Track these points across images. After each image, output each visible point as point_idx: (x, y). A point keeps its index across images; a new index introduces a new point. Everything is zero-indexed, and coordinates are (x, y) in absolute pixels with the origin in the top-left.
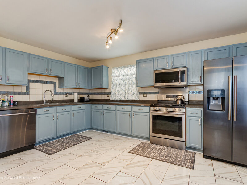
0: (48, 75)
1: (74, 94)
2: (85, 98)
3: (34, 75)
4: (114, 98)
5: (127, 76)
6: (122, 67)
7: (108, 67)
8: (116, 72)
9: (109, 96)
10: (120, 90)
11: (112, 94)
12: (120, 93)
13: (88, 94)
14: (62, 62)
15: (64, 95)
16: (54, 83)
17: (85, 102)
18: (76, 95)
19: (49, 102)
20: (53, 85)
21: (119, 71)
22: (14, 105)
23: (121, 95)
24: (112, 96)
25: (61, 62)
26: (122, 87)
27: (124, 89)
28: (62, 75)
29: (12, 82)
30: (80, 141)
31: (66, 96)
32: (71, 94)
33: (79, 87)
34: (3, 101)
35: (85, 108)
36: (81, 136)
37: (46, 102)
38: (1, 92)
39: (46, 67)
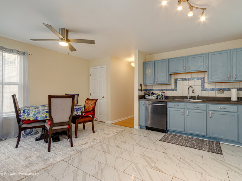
15: (216, 92)
16: (202, 79)
18: (234, 91)
19: (193, 98)
28: (204, 69)
29: (159, 83)
30: (199, 147)
31: (219, 92)
32: (229, 89)
33: (236, 80)
34: (159, 95)
35: (236, 111)
36: (217, 146)
37: (190, 98)
38: (160, 89)
39: (185, 65)
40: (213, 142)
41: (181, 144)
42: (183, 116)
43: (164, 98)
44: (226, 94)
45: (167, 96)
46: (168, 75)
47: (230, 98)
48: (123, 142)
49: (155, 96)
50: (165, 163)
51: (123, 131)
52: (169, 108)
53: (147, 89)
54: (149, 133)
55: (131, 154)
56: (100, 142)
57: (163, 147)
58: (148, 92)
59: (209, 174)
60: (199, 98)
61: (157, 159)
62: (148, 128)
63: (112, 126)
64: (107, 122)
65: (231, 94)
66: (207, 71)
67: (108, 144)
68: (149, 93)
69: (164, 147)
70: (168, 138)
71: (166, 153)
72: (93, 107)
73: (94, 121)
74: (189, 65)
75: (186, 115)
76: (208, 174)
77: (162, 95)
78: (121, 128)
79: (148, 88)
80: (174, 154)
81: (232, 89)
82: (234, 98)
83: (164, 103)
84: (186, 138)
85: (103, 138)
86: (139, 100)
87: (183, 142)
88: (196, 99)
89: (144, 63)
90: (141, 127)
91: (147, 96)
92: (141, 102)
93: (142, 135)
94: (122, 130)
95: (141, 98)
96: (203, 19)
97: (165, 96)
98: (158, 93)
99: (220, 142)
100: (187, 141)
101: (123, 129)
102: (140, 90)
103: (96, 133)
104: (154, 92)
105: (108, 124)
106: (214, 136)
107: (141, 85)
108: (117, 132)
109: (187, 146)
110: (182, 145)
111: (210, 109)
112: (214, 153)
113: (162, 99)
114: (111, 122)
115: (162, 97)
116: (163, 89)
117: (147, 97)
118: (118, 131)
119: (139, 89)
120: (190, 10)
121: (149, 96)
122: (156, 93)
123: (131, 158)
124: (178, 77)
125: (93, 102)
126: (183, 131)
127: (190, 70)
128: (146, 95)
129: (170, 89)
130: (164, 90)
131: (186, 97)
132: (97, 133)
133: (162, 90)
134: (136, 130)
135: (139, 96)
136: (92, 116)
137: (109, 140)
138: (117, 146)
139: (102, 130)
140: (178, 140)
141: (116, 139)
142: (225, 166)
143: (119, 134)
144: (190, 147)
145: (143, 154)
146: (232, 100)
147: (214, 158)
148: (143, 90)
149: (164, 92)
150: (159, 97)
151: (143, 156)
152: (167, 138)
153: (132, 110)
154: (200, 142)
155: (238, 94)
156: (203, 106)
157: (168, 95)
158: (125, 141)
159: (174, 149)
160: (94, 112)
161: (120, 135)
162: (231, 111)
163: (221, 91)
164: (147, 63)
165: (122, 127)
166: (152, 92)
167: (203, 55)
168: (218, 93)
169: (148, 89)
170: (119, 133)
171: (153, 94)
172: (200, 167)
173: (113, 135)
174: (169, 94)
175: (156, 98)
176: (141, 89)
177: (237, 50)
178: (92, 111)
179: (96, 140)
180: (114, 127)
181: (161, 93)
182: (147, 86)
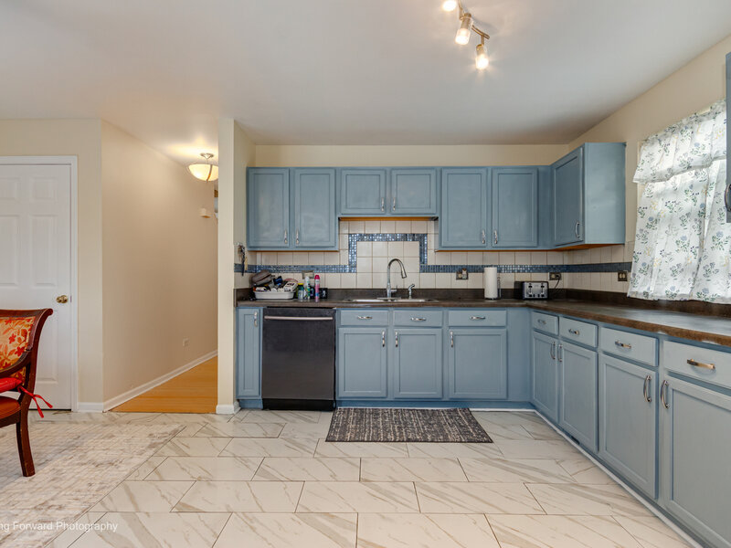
0: (388, 215)
1: (483, 272)
2: (527, 285)
3: (351, 222)
4: (645, 289)
5: (708, 166)
6: (684, 121)
7: (625, 145)
8: (657, 156)
9: (625, 280)
10: (672, 247)
11: (637, 267)
12: (674, 263)
13: (556, 271)
14: (432, 168)
15: (454, 275)
16: (421, 238)
17: (527, 299)
18: (491, 273)
19: (401, 293)
20: (417, 243)
21: (672, 148)
22: (321, 298)
23: (674, 273)
24: (640, 281)
25: (426, 172)
26: (686, 233)
27: (695, 242)
28: (430, 211)
29: (305, 245)
30: (438, 435)
31: (460, 276)
32: (480, 269)
33: (498, 245)
34: (300, 287)
35: (504, 324)
36: (469, 421)
37: (393, 295)
38: (302, 267)
39: (382, 195)
40: (455, 410)
41: (390, 437)
42: (384, 349)
43: (317, 297)
44: (472, 282)
45: (326, 289)
46: (334, 220)
47: (482, 291)
48: (200, 479)
49: (291, 288)
50: (383, 517)
51: (175, 433)
52: (343, 326)
53: (258, 264)
54: (281, 421)
55: (255, 525)
56: (85, 511)
57: (347, 462)
58: (265, 275)
59: (500, 509)
60: (417, 293)
61: (352, 511)
62: (270, 404)
63: (113, 420)
64: (81, 407)
65: (484, 280)
66: (436, 219)
67: (131, 508)
68: (269, 279)
69: (349, 459)
70: (345, 425)
71: (366, 481)
72: (20, 351)
73: (30, 413)
74: (394, 195)
75: (391, 346)
76: (498, 512)
77: (311, 287)
78: (164, 424)
79: (261, 260)
80: (391, 478)
81: (486, 268)
82: (491, 292)
83: (327, 311)
84: (394, 416)
85: (95, 488)
86: (236, 306)
87: (394, 431)
88: (408, 298)
89: (251, 173)
90: (242, 404)
91: (262, 289)
92: (242, 311)
93: (259, 432)
94: (170, 429)
95: (245, 296)
96: (482, 62)
97: (321, 290)
98: (297, 277)
99: (471, 409)
100: (400, 423)
101: (176, 426)
102: (240, 268)
103: (41, 473)
104: (285, 276)
105: (89, 414)
106: (459, 395)
107: (241, 250)
108: (151, 446)
109: (409, 440)
110: (395, 439)
111: (450, 325)
112: (474, 442)
113: (313, 298)
114: (105, 407)
115: (311, 292)
116: (312, 266)
117: (262, 294)
118: (156, 440)
119: (236, 265)
120: (461, 22)
121: (269, 288)
122: (289, 279)
123: (265, 539)
124: (359, 228)
125: (26, 324)
126: (384, 395)
127: (397, 212)
128: (256, 287)
129: (335, 266)
130: (318, 268)
131: (381, 293)
132: (47, 468)
133: (311, 269)
134: (228, 417)
135: (237, 291)
136: (16, 395)
137: (127, 489)
138: (182, 508)
139: (71, 447)
140: (376, 427)
141: (158, 474)
142: (514, 472)
143: (166, 450)
144: (416, 441)
145: (299, 509)
146: (486, 296)
147: (484, 457)
148: (246, 268)
149: (317, 277)
150: (303, 294)
151: (303, 514)
152: (344, 429)
153: (186, 342)
154: (430, 419)
155: (499, 282)
156: (433, 315)
157: (329, 286)
158: (205, 474)
159: (381, 457)
160: (28, 372)
161: (173, 453)
162: (494, 324)
163: (464, 272)
164: (260, 171)
165: (163, 417)
166: (277, 275)
167: (429, 172)
168: (458, 279)
169: (260, 267)
170: (164, 443)
171: (280, 283)
172: (471, 496)
173: (137, 460)
174: (332, 281)
175: (292, 296)
176: (243, 265)
177: (499, 171)
178: (17, 368)
179: (60, 508)
180: (129, 423)
181: (307, 279)
182: (259, 255)
